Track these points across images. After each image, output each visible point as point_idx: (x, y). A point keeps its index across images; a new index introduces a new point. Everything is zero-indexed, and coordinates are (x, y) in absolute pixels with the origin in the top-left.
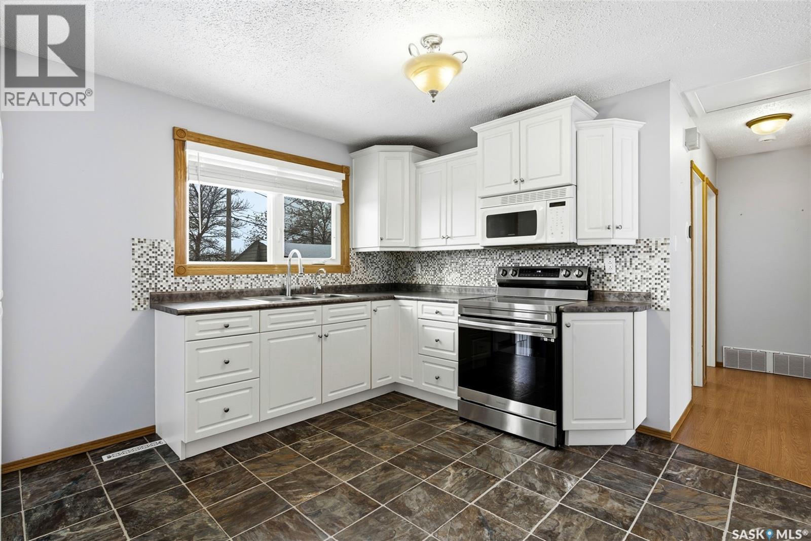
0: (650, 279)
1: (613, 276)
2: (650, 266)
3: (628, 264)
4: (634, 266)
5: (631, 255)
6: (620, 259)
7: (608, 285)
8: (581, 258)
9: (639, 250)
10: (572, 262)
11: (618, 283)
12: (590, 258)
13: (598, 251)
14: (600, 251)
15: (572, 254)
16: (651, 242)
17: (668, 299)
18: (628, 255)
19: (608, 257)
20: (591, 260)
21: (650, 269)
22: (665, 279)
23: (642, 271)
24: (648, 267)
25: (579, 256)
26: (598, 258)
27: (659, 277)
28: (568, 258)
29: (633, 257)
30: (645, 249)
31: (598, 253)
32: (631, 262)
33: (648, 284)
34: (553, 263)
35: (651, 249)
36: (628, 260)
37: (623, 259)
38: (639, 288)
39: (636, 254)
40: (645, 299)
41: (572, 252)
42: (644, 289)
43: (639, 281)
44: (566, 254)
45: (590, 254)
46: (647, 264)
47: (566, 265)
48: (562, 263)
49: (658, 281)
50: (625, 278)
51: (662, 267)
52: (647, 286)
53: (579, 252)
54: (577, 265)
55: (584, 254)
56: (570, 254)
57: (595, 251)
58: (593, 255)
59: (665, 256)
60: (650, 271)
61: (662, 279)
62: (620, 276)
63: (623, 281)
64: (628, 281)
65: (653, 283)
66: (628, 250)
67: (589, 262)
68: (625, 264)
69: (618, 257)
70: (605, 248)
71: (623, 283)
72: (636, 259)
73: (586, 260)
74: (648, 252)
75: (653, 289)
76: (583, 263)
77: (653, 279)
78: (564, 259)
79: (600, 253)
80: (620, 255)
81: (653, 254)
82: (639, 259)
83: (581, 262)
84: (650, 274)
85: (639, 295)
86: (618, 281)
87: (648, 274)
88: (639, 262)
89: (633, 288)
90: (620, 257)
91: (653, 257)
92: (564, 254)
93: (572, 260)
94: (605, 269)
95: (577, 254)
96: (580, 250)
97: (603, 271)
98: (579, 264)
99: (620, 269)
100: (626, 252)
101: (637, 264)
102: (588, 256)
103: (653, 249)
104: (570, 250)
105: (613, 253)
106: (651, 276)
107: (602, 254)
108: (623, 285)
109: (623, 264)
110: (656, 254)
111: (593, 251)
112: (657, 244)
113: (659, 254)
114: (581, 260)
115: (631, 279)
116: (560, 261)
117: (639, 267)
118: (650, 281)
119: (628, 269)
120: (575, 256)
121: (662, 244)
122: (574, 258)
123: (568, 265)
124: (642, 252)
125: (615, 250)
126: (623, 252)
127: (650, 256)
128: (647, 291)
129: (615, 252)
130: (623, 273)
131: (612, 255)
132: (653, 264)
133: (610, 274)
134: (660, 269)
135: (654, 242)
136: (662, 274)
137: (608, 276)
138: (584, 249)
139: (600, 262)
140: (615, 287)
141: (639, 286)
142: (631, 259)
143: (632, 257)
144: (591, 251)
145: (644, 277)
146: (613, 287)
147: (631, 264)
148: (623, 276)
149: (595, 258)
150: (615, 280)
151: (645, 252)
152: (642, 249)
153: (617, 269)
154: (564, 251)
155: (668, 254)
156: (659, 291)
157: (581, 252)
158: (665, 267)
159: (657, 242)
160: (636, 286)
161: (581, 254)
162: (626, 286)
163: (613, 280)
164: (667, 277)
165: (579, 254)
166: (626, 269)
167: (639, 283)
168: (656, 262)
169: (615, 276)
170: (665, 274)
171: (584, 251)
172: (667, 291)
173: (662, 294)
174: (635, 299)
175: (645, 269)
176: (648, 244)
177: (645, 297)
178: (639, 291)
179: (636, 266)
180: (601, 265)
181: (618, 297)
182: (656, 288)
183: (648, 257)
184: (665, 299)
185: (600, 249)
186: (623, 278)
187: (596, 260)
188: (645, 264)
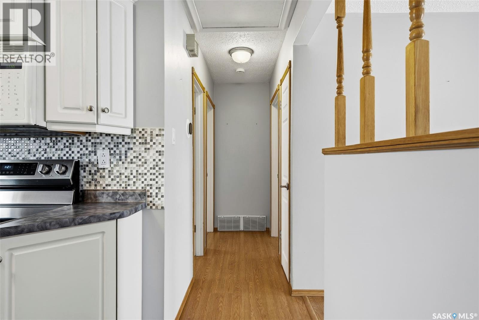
0: (145, 174)
1: (107, 171)
2: (145, 160)
3: (123, 157)
4: (129, 160)
5: (126, 146)
6: (115, 151)
7: (101, 182)
8: (70, 150)
9: (134, 141)
10: (59, 155)
11: (112, 180)
12: (81, 149)
13: (90, 141)
14: (93, 141)
15: (59, 144)
16: (146, 132)
17: (162, 196)
18: (123, 146)
19: (102, 148)
20: (81, 152)
21: (146, 163)
22: (160, 174)
23: (137, 165)
24: (143, 160)
25: (67, 147)
26: (90, 149)
27: (154, 171)
28: (54, 150)
29: (129, 149)
30: (140, 141)
31: (90, 143)
32: (126, 154)
33: (143, 180)
34: (35, 156)
35: (146, 140)
36: (123, 152)
37: (118, 152)
38: (134, 185)
39: (131, 146)
40: (139, 198)
41: (59, 141)
42: (139, 186)
43: (134, 177)
44: (51, 144)
45: (81, 144)
46: (143, 157)
47: (51, 158)
48: (45, 155)
49: (153, 177)
50: (120, 174)
51: (157, 160)
52: (143, 182)
53: (67, 141)
54: (65, 158)
55: (73, 144)
56: (57, 144)
57: (87, 141)
58: (84, 146)
59: (159, 148)
60: (145, 166)
61: (157, 174)
62: (115, 171)
63: (118, 177)
64: (123, 177)
65: (148, 179)
66: (123, 141)
67: (79, 155)
68: (120, 157)
69: (112, 149)
70: (98, 138)
71: (118, 179)
72: (132, 151)
73: (76, 152)
74: (143, 143)
75: (148, 185)
76: (73, 155)
77: (148, 174)
78: (48, 150)
79: (92, 143)
80: (115, 146)
81: (148, 146)
82: (134, 152)
83: (70, 155)
84: (145, 168)
85: (134, 192)
86: (112, 177)
87: (143, 168)
88: (135, 155)
89: (129, 185)
90: (115, 149)
91: (149, 149)
92: (49, 144)
93: (59, 152)
94: (98, 163)
95: (65, 144)
96: (68, 139)
97: (95, 166)
98: (67, 158)
99: (115, 163)
100: (121, 143)
101: (132, 157)
102: (78, 147)
103: (148, 141)
104: (56, 139)
105: (107, 144)
106: (146, 171)
107: (95, 145)
108: (118, 182)
109: (118, 157)
110: (151, 146)
111: (84, 141)
112: (152, 135)
113: (154, 146)
114: (70, 152)
115: (126, 174)
116: (43, 153)
117: (134, 160)
118: (145, 177)
119: (123, 163)
120: (62, 147)
121: (157, 135)
122: (62, 150)
123: (53, 158)
124: (137, 143)
125: (110, 141)
126: (118, 143)
127: (145, 149)
128: (142, 188)
129: (109, 143)
130: (117, 168)
131: (106, 146)
132: (148, 157)
133: (104, 169)
134: (155, 163)
135: (149, 132)
136: (157, 168)
137: (101, 171)
138: (73, 138)
139: (93, 154)
140: (110, 185)
141: (134, 182)
142: (126, 151)
143: (127, 150)
144: (81, 141)
145: (140, 171)
146: (107, 185)
147: (126, 157)
148: (117, 171)
149: (87, 149)
150: (110, 177)
151: (140, 143)
152: (137, 140)
153: (111, 163)
154: (48, 140)
155: (163, 146)
156: (154, 188)
157: (70, 141)
158: (160, 160)
159: (152, 132)
160: (131, 182)
161: (70, 144)
162: (121, 183)
163: (107, 177)
164: (162, 171)
165: (67, 144)
166: (120, 163)
167: (135, 180)
168: (152, 155)
169: (109, 171)
170: (160, 168)
171: (73, 141)
172: (162, 188)
173: (157, 191)
174: (130, 198)
175: (140, 163)
176: (143, 135)
177: (140, 195)
178: (134, 188)
179: (131, 160)
180: (93, 158)
181: (112, 197)
182: (151, 185)
183: (143, 149)
184: (159, 196)
185: (92, 138)
186: (118, 174)
187: (87, 152)
188: (140, 157)
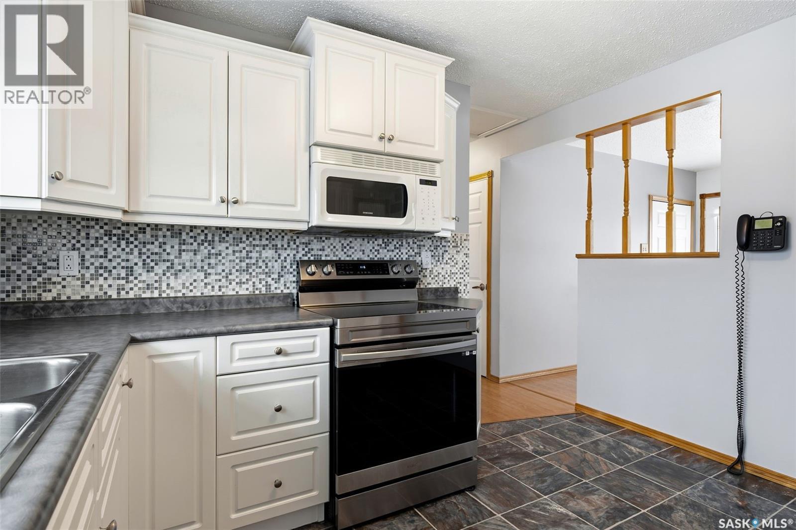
0: (457, 273)
1: (428, 271)
2: (457, 261)
3: (441, 258)
4: (445, 261)
5: (443, 248)
6: (435, 253)
7: (424, 282)
8: (400, 251)
9: (449, 244)
10: (390, 256)
11: (432, 278)
12: (409, 251)
13: (416, 243)
14: (418, 243)
15: (390, 245)
16: (457, 237)
17: (468, 292)
18: (441, 249)
19: (424, 250)
20: (409, 253)
21: (457, 264)
22: (466, 273)
23: (451, 266)
24: (455, 261)
25: (398, 248)
26: (416, 251)
27: (462, 271)
28: (386, 250)
29: (445, 251)
30: (453, 244)
31: (416, 245)
32: (443, 256)
33: (455, 278)
34: (368, 256)
35: (457, 244)
36: (441, 254)
37: (437, 254)
38: (449, 283)
39: (447, 249)
40: (453, 294)
41: (390, 243)
42: (452, 284)
43: (449, 276)
44: (383, 245)
45: (409, 246)
46: (455, 259)
47: (383, 258)
48: (378, 256)
49: (462, 276)
50: (438, 273)
51: (465, 262)
52: (455, 281)
53: (397, 243)
54: (395, 259)
55: (402, 246)
56: (388, 246)
57: (413, 243)
58: (411, 248)
59: (466, 251)
60: (457, 266)
61: (465, 273)
62: (434, 271)
63: (436, 276)
64: (440, 276)
65: (458, 278)
66: (441, 244)
67: (407, 256)
68: (439, 258)
69: (433, 251)
70: (422, 241)
71: (436, 278)
72: (447, 253)
73: (404, 253)
74: (455, 247)
75: (458, 283)
76: (402, 256)
77: (459, 273)
78: (381, 251)
79: (418, 245)
80: (434, 249)
81: (459, 249)
82: (449, 254)
83: (400, 256)
84: (457, 268)
85: (449, 290)
86: (432, 276)
87: (455, 268)
88: (449, 256)
89: (445, 283)
90: (435, 251)
91: (459, 252)
92: (381, 245)
93: (390, 253)
94: (422, 264)
95: (395, 245)
96: (398, 241)
97: (420, 266)
98: (397, 258)
99: (435, 264)
100: (439, 246)
101: (447, 259)
102: (406, 248)
103: (459, 245)
104: (388, 240)
105: (429, 246)
106: (457, 271)
107: (419, 247)
108: (436, 281)
109: (437, 258)
110: (461, 249)
111: (411, 243)
112: (461, 239)
113: (463, 249)
114: (400, 253)
115: (443, 274)
116: (376, 253)
117: (449, 261)
118: (457, 276)
119: (441, 263)
120: (393, 248)
121: (465, 240)
122: (393, 251)
123: (385, 259)
124: (451, 247)
125: (431, 244)
126: (437, 246)
127: (457, 251)
128: (454, 285)
129: (430, 246)
130: (436, 268)
131: (428, 248)
132: (458, 259)
133: (426, 269)
134: (463, 264)
135: (459, 237)
136: (465, 268)
137: (424, 271)
138: (402, 240)
139: (418, 256)
140: (430, 284)
141: (449, 281)
142: (443, 254)
144: (409, 243)
145: (453, 271)
146: (428, 284)
147: (443, 259)
148: (436, 271)
149: (413, 251)
150: (430, 276)
151: (453, 247)
152: (451, 244)
153: (432, 263)
154: (380, 241)
155: (469, 249)
156: (462, 285)
157: (400, 243)
158: (466, 261)
159: (461, 237)
160: (446, 281)
161: (400, 245)
162: (438, 281)
163: (428, 276)
164: (468, 271)
165: (397, 246)
166: (439, 263)
167: (449, 278)
168: (460, 257)
169: (430, 271)
170: (466, 268)
171: (402, 243)
172: (468, 285)
173: (465, 288)
174: (445, 294)
175: (453, 264)
176: (455, 239)
177: (453, 291)
178: (448, 286)
179: (447, 261)
180: (418, 259)
181: (432, 294)
182: (461, 282)
183: (455, 252)
184: (466, 292)
185: (418, 241)
186: (436, 274)
187: (413, 253)
188: (453, 259)
